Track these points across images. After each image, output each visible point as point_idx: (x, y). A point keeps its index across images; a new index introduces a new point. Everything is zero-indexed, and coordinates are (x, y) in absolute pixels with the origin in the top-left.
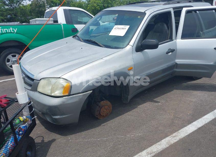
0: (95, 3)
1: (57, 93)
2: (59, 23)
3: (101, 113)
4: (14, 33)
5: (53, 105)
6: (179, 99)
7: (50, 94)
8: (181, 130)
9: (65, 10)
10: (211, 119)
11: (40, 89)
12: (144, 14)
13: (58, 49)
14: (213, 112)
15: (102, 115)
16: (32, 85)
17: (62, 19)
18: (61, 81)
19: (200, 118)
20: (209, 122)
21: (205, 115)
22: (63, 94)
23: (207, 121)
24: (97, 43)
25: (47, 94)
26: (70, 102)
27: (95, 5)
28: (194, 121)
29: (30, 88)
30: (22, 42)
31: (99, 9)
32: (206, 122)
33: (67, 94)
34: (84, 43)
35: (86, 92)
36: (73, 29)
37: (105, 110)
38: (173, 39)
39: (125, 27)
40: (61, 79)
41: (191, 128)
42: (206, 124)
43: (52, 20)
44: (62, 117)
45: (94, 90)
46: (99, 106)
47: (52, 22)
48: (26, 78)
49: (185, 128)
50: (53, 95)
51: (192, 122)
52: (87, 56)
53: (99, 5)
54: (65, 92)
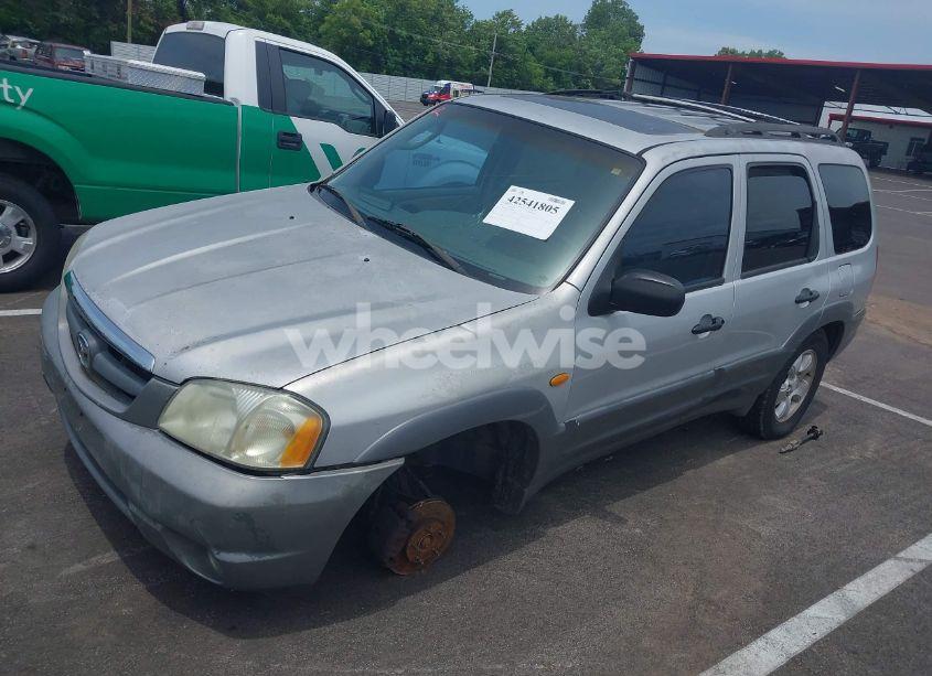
0: (356, 12)
1: (257, 454)
2: (228, 96)
3: (408, 552)
4: (15, 105)
5: (232, 504)
6: (711, 518)
7: (221, 455)
8: (728, 661)
9: (261, 48)
10: (835, 626)
11: (173, 423)
12: (638, 162)
13: (256, 241)
14: (837, 593)
15: (410, 558)
16: (133, 397)
17: (241, 84)
18: (284, 405)
19: (793, 615)
20: (829, 635)
21: (812, 602)
22: (284, 461)
23: (821, 631)
24: (429, 247)
25: (206, 449)
26: (308, 497)
27: (355, 20)
28: (774, 626)
29: (120, 407)
30: (47, 151)
31: (371, 43)
32: (818, 637)
33: (299, 465)
34: (370, 235)
35: (379, 462)
36: (285, 134)
37: (428, 540)
38: (725, 276)
39: (556, 201)
40: (286, 396)
41: (762, 653)
42: (818, 642)
43: (199, 80)
44: (256, 559)
45: (409, 457)
46: (410, 521)
47: (199, 90)
48: (100, 357)
49: (744, 652)
50: (235, 458)
51: (768, 630)
52: (393, 305)
53: (371, 28)
54: (292, 453)
